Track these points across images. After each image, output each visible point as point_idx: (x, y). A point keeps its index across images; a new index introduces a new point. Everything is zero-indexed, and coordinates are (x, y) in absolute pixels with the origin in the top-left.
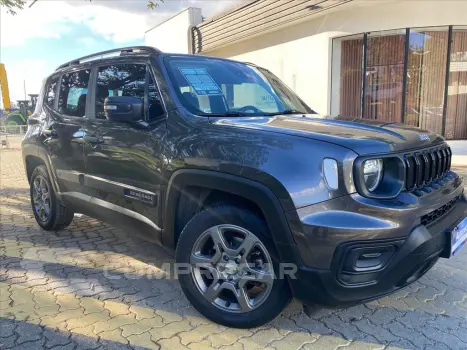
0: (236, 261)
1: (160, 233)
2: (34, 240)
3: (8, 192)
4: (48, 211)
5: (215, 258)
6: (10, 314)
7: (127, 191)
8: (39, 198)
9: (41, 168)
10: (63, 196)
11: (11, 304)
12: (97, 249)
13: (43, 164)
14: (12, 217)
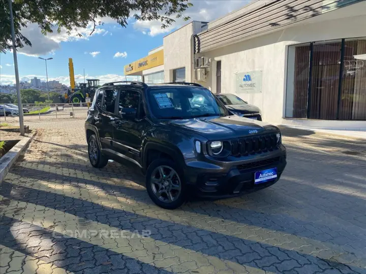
0: (168, 181)
1: (142, 169)
2: (89, 172)
3: (76, 147)
4: (96, 157)
5: (160, 180)
6: (80, 198)
7: (130, 150)
8: (92, 151)
9: (93, 136)
10: (103, 150)
11: (81, 195)
12: (118, 177)
13: (94, 133)
14: (79, 160)
